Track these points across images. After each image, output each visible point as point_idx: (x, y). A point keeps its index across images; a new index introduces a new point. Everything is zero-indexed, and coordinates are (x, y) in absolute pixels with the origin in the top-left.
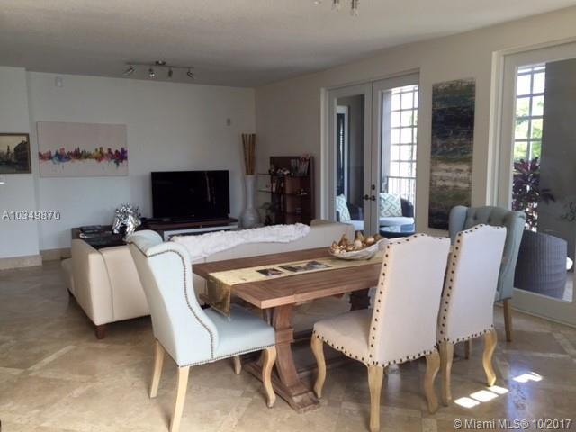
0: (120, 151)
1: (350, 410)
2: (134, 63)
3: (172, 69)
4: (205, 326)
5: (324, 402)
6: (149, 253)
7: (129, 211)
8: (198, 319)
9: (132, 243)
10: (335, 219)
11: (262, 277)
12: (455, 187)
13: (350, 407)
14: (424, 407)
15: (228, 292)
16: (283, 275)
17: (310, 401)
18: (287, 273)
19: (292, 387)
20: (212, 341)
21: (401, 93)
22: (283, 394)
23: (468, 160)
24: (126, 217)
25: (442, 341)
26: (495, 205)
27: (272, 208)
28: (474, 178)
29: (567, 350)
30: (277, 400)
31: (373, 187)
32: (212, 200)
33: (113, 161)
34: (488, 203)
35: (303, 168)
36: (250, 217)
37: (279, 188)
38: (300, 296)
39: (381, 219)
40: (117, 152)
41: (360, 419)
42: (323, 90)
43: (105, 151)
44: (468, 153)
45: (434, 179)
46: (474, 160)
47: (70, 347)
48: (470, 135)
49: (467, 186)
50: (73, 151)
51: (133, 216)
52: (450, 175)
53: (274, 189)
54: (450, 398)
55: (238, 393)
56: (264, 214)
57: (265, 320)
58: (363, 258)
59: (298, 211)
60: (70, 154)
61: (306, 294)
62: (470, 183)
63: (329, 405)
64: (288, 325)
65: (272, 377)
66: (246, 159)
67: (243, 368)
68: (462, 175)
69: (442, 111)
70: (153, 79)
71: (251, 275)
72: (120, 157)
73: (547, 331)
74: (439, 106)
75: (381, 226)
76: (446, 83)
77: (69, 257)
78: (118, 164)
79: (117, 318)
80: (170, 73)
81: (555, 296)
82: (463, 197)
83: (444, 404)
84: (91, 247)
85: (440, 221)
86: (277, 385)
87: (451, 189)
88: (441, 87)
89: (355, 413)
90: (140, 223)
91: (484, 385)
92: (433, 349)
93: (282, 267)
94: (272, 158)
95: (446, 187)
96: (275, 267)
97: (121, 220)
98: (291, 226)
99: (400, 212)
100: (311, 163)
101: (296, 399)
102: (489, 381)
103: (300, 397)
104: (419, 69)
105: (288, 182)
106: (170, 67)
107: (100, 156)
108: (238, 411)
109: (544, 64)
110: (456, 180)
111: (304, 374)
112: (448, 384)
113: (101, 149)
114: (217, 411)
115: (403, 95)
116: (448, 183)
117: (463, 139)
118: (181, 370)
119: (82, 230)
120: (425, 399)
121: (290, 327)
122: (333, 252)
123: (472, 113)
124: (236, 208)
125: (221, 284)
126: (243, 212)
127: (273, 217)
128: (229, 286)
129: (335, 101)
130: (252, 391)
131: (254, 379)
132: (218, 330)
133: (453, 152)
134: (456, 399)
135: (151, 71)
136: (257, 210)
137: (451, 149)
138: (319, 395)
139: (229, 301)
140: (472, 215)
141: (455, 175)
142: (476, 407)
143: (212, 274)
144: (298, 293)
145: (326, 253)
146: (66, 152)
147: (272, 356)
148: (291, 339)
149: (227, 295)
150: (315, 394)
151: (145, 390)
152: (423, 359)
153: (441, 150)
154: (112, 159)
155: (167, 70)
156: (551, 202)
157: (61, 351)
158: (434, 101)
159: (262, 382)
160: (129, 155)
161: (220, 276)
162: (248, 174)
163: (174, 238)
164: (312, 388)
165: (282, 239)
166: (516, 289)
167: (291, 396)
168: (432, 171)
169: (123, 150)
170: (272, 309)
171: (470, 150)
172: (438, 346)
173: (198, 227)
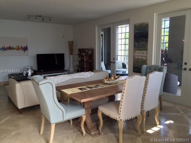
0: (25, 47)
1: (111, 136)
2: (30, 16)
3: (44, 18)
4: (61, 109)
5: (102, 133)
6: (40, 83)
7: (29, 68)
8: (58, 107)
9: (33, 80)
10: (101, 70)
11: (80, 91)
12: (142, 58)
13: (111, 135)
14: (136, 134)
15: (68, 97)
16: (87, 90)
17: (98, 134)
18: (89, 89)
19: (91, 129)
20: (63, 114)
21: (122, 27)
22: (88, 131)
23: (146, 50)
24: (28, 70)
25: (142, 111)
26: (155, 64)
27: (79, 66)
28: (148, 55)
29: (180, 112)
30: (86, 134)
31: (114, 59)
32: (58, 64)
33: (23, 50)
34: (153, 64)
35: (90, 52)
36: (72, 69)
37: (81, 59)
38: (94, 97)
39: (117, 69)
40: (24, 47)
41: (115, 139)
42: (96, 26)
43: (20, 47)
44: (146, 47)
45: (135, 56)
46: (148, 49)
47: (9, 117)
48: (147, 41)
49: (146, 58)
50: (8, 47)
51: (31, 70)
52: (140, 54)
53: (80, 60)
54: (145, 130)
55: (72, 131)
56: (76, 68)
57: (81, 105)
58: (114, 83)
59: (88, 67)
60: (7, 48)
61: (97, 97)
62: (147, 57)
63: (104, 134)
64: (89, 107)
65: (84, 125)
66: (70, 49)
67: (73, 122)
68: (144, 55)
69: (137, 33)
70: (37, 21)
71: (76, 90)
72: (25, 49)
73: (173, 106)
74: (137, 31)
75: (116, 72)
76: (139, 24)
77: (8, 85)
78: (25, 52)
79: (26, 106)
80: (43, 20)
81: (174, 94)
82: (145, 62)
83: (143, 132)
84: (16, 81)
85: (137, 70)
86: (86, 129)
87: (140, 59)
88: (137, 25)
89: (113, 137)
90: (33, 72)
91: (155, 125)
92: (140, 114)
93: (87, 87)
94: (79, 49)
95: (139, 59)
96: (84, 87)
97: (26, 71)
98: (87, 73)
99: (122, 67)
100: (93, 51)
101: (93, 133)
102: (157, 124)
103: (94, 132)
104: (129, 19)
105: (85, 57)
106: (43, 17)
107: (18, 49)
108: (72, 138)
109: (169, 18)
110: (142, 56)
111: (95, 124)
112: (144, 125)
113: (18, 46)
114: (65, 139)
115: (122, 28)
116: (139, 57)
117: (145, 43)
118: (52, 125)
119: (12, 75)
120: (137, 131)
121: (90, 108)
122: (104, 81)
123: (148, 34)
124: (67, 67)
125: (66, 94)
126: (69, 68)
127: (80, 69)
128: (69, 95)
129: (101, 30)
130: (77, 130)
131: (77, 126)
132: (65, 110)
133: (141, 47)
134: (147, 130)
135: (36, 19)
136: (74, 67)
137: (141, 46)
138: (100, 131)
139: (69, 100)
140: (149, 68)
141: (141, 55)
142: (153, 133)
143: (62, 90)
144: (93, 97)
145: (101, 82)
146: (6, 47)
147: (84, 118)
148: (90, 112)
149: (68, 98)
150: (99, 131)
151: (38, 132)
152: (136, 118)
153: (137, 46)
154: (22, 50)
155: (42, 18)
156: (171, 63)
157: (6, 119)
158: (135, 30)
159: (81, 128)
160: (29, 48)
161: (65, 91)
162: (70, 55)
163: (47, 77)
164: (98, 129)
165: (84, 77)
166: (164, 92)
167: (91, 132)
168: (134, 53)
169: (26, 47)
170: (84, 103)
171: (147, 46)
172: (141, 113)
173: (54, 73)
